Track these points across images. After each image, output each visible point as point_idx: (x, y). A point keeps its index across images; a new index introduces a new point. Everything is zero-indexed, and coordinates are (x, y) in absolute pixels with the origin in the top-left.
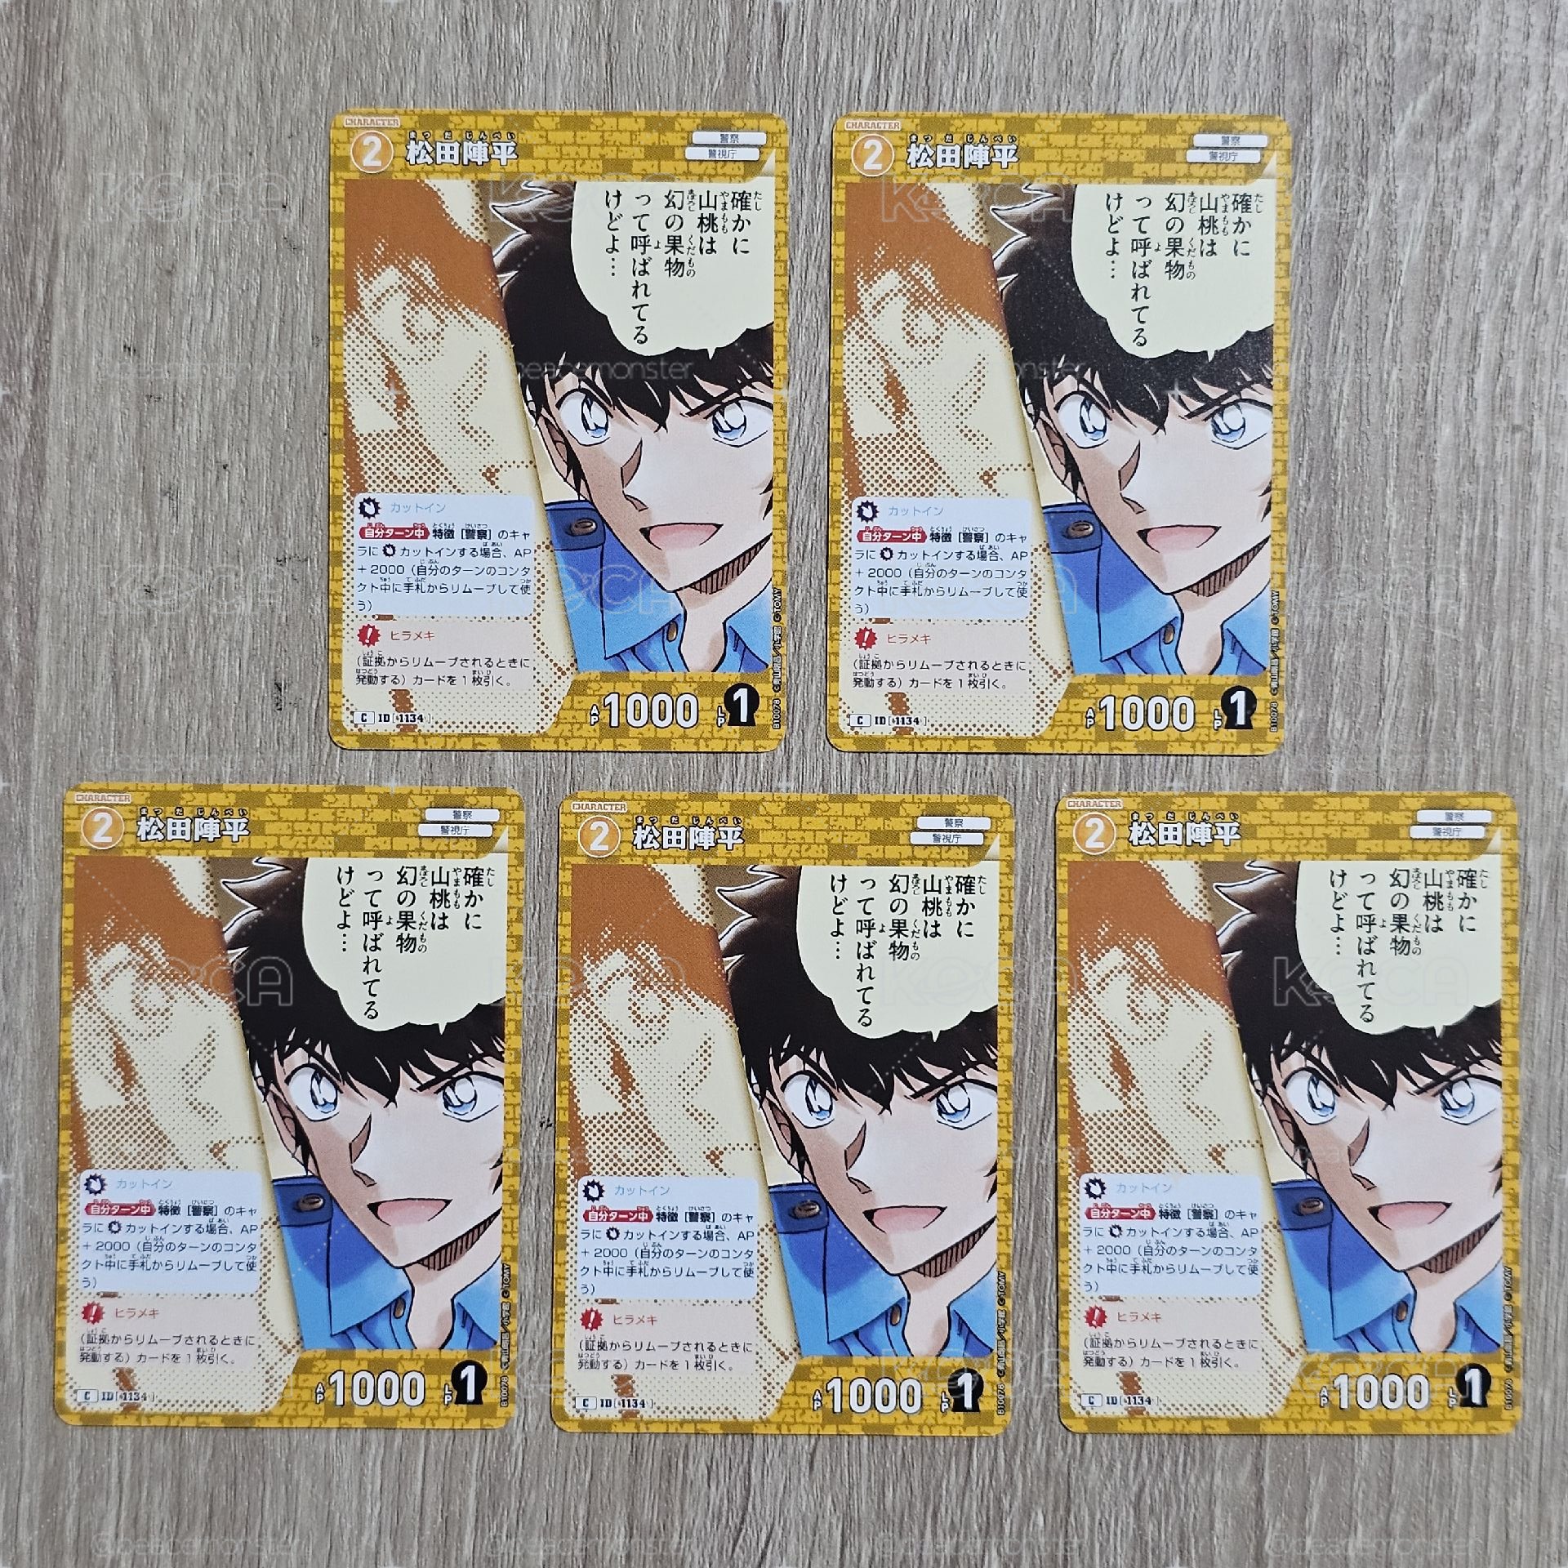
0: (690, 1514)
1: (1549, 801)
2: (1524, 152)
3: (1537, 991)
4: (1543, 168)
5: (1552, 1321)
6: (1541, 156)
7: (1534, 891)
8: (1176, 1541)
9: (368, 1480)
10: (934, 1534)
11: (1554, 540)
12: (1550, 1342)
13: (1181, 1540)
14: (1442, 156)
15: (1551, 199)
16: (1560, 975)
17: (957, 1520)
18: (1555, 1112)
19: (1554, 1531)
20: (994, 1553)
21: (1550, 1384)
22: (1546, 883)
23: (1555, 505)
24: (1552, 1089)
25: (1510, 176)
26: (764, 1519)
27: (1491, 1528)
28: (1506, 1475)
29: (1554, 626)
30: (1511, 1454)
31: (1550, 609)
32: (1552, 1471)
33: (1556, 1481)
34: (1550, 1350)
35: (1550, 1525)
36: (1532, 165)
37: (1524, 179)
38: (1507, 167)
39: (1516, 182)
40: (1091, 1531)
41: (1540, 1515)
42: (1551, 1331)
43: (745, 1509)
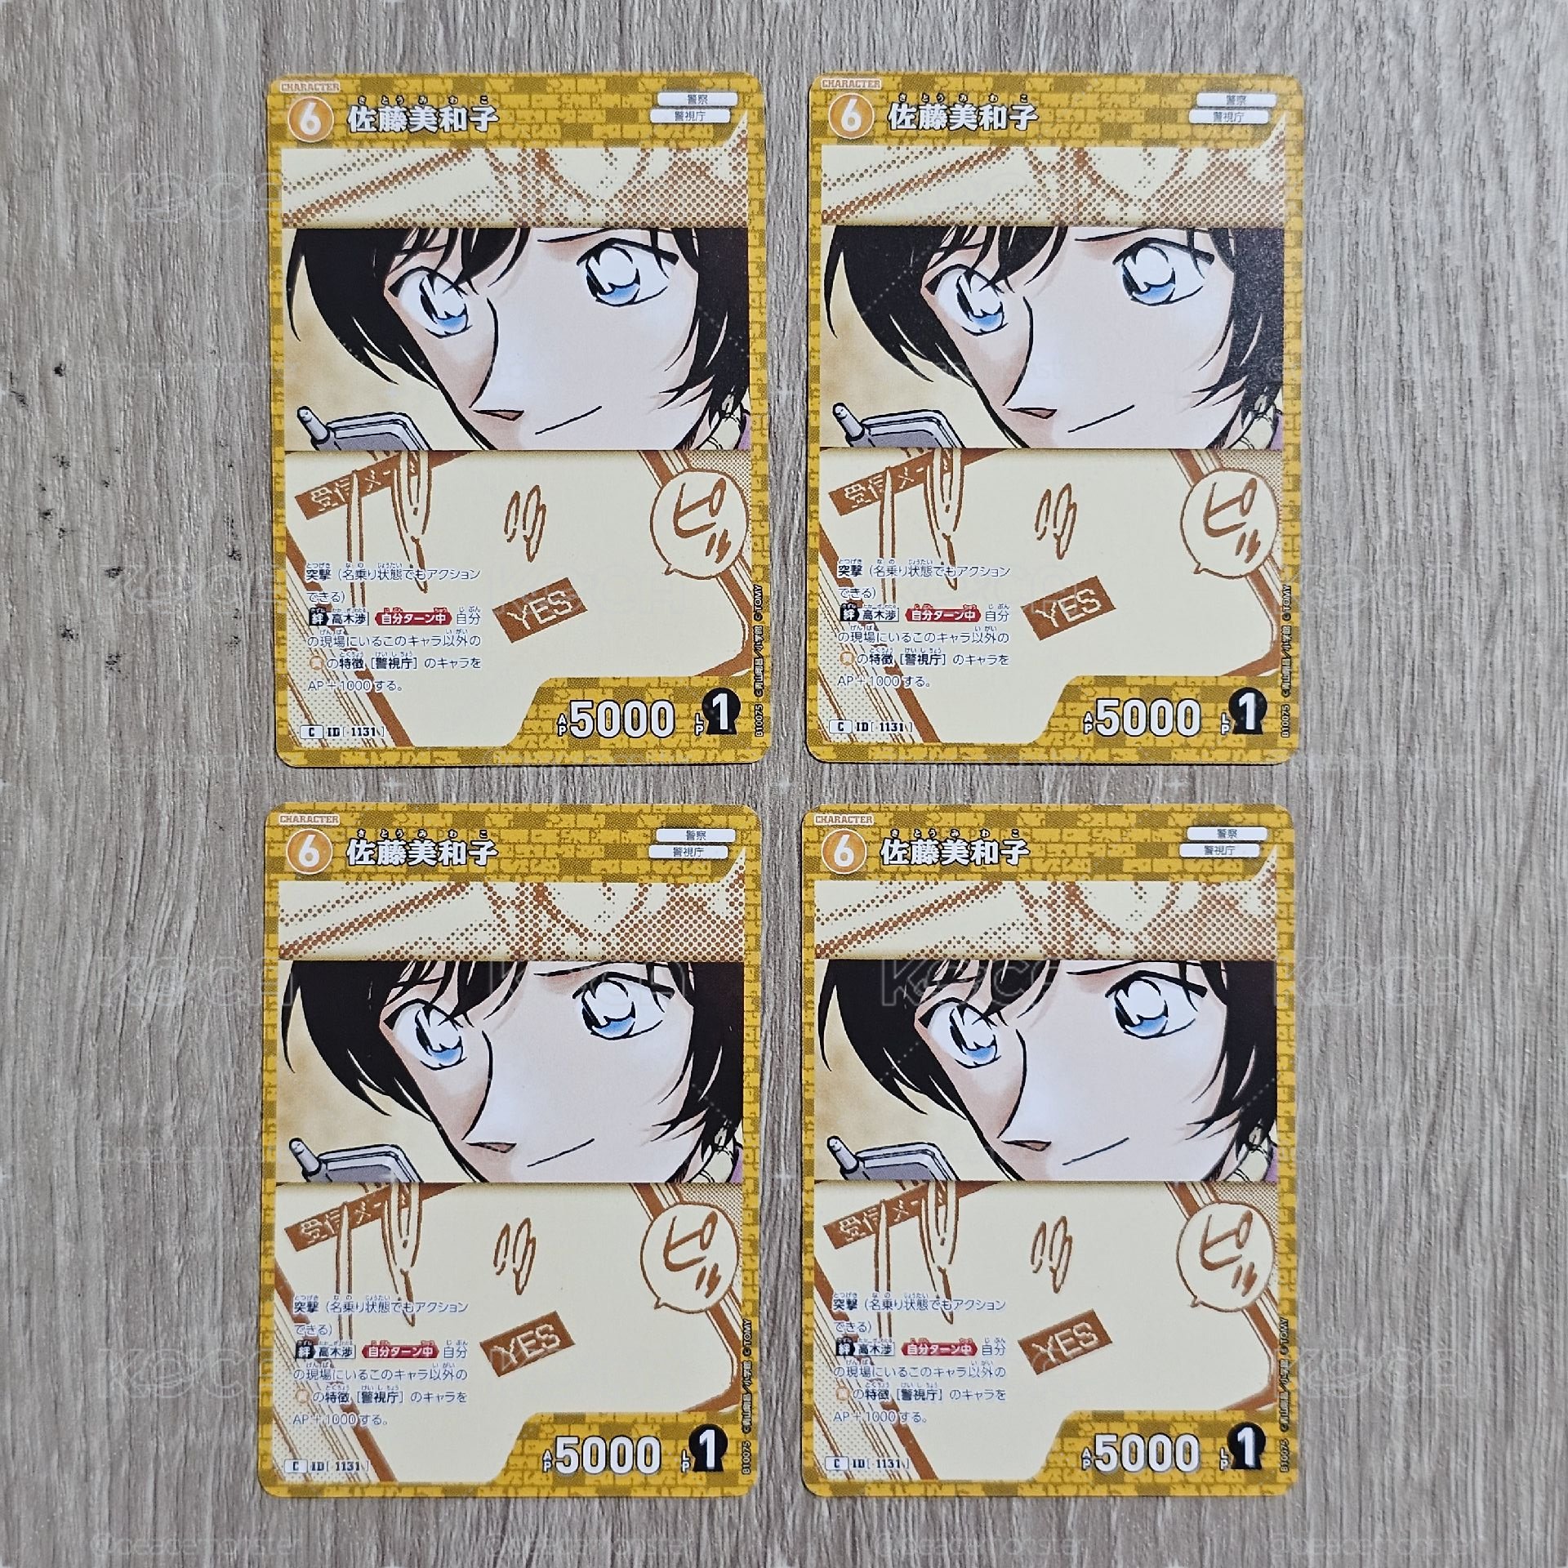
0: (447, 1526)
1: (1328, 706)
2: (1266, 11)
3: (1326, 910)
4: (1287, 24)
5: (1362, 1263)
6: (1283, 13)
7: (1317, 803)
8: (972, 1523)
9: (93, 1510)
10: (711, 1532)
11: (1320, 425)
12: (1361, 1286)
13: (978, 1523)
14: (1178, 19)
15: (1297, 59)
16: (1349, 891)
17: (735, 1515)
18: (1352, 1040)
19: (1376, 1489)
20: (777, 1548)
21: (1364, 1331)
22: (1330, 794)
23: (1319, 388)
24: (1348, 1014)
25: (1250, 37)
26: (526, 1527)
27: (1309, 1490)
28: (1322, 1433)
29: (1323, 519)
30: (1326, 1409)
31: (1319, 500)
32: (1371, 1424)
33: (1375, 1435)
34: (1361, 1296)
35: (1371, 1483)
36: (1274, 23)
37: (1267, 39)
38: (1249, 26)
39: (1258, 42)
40: (881, 1519)
41: (1361, 1475)
42: (1362, 1276)
43: (505, 1519)
